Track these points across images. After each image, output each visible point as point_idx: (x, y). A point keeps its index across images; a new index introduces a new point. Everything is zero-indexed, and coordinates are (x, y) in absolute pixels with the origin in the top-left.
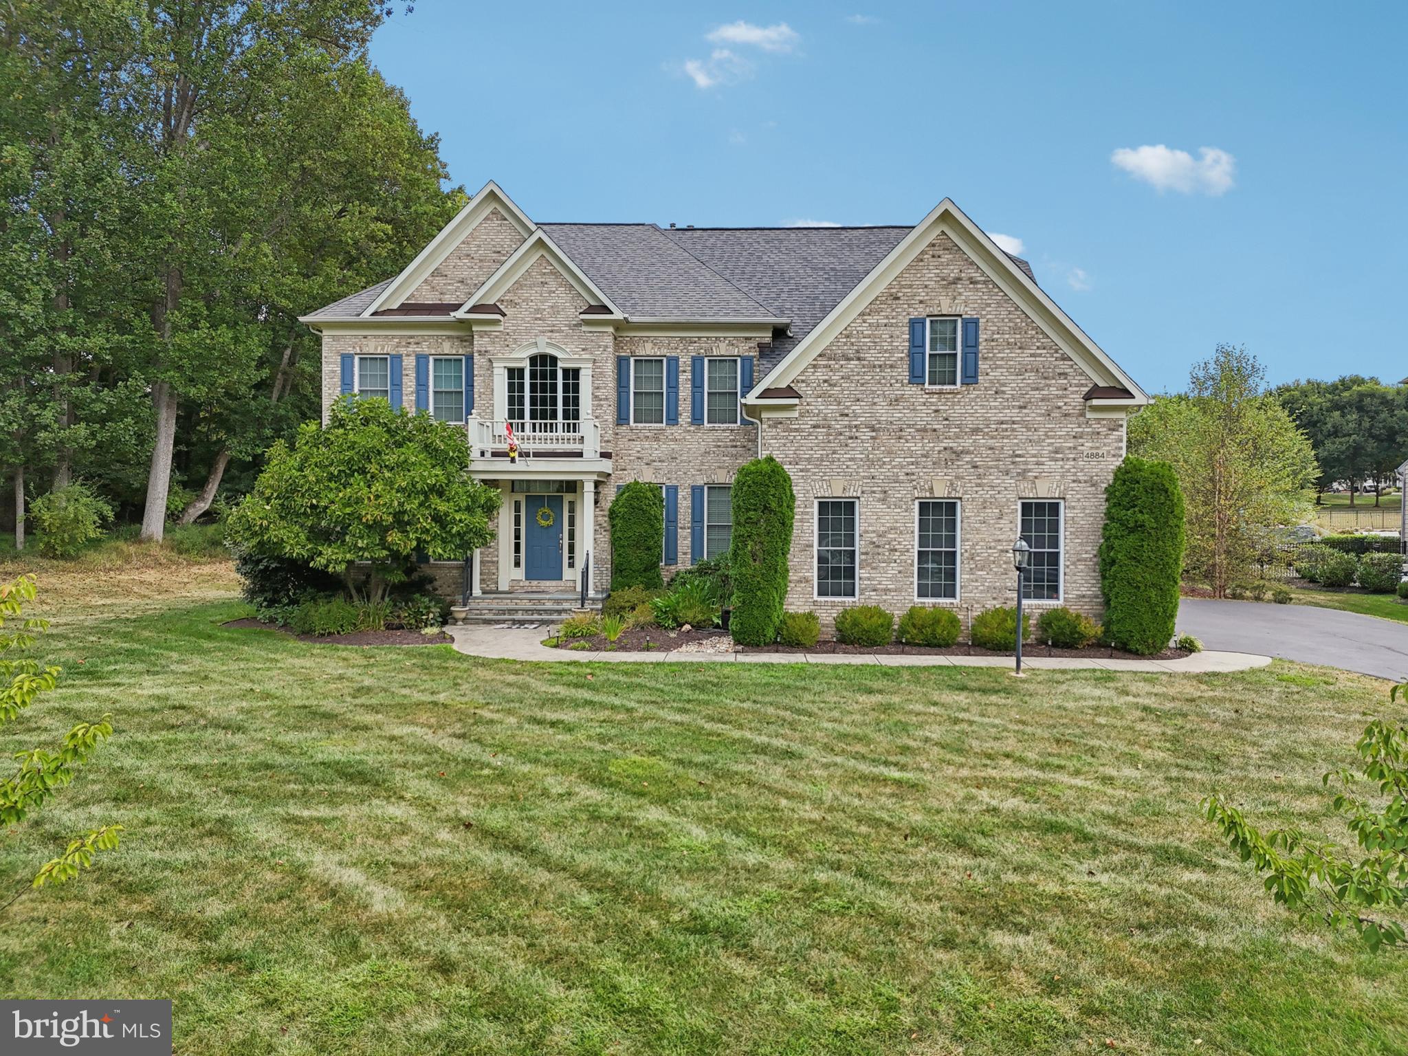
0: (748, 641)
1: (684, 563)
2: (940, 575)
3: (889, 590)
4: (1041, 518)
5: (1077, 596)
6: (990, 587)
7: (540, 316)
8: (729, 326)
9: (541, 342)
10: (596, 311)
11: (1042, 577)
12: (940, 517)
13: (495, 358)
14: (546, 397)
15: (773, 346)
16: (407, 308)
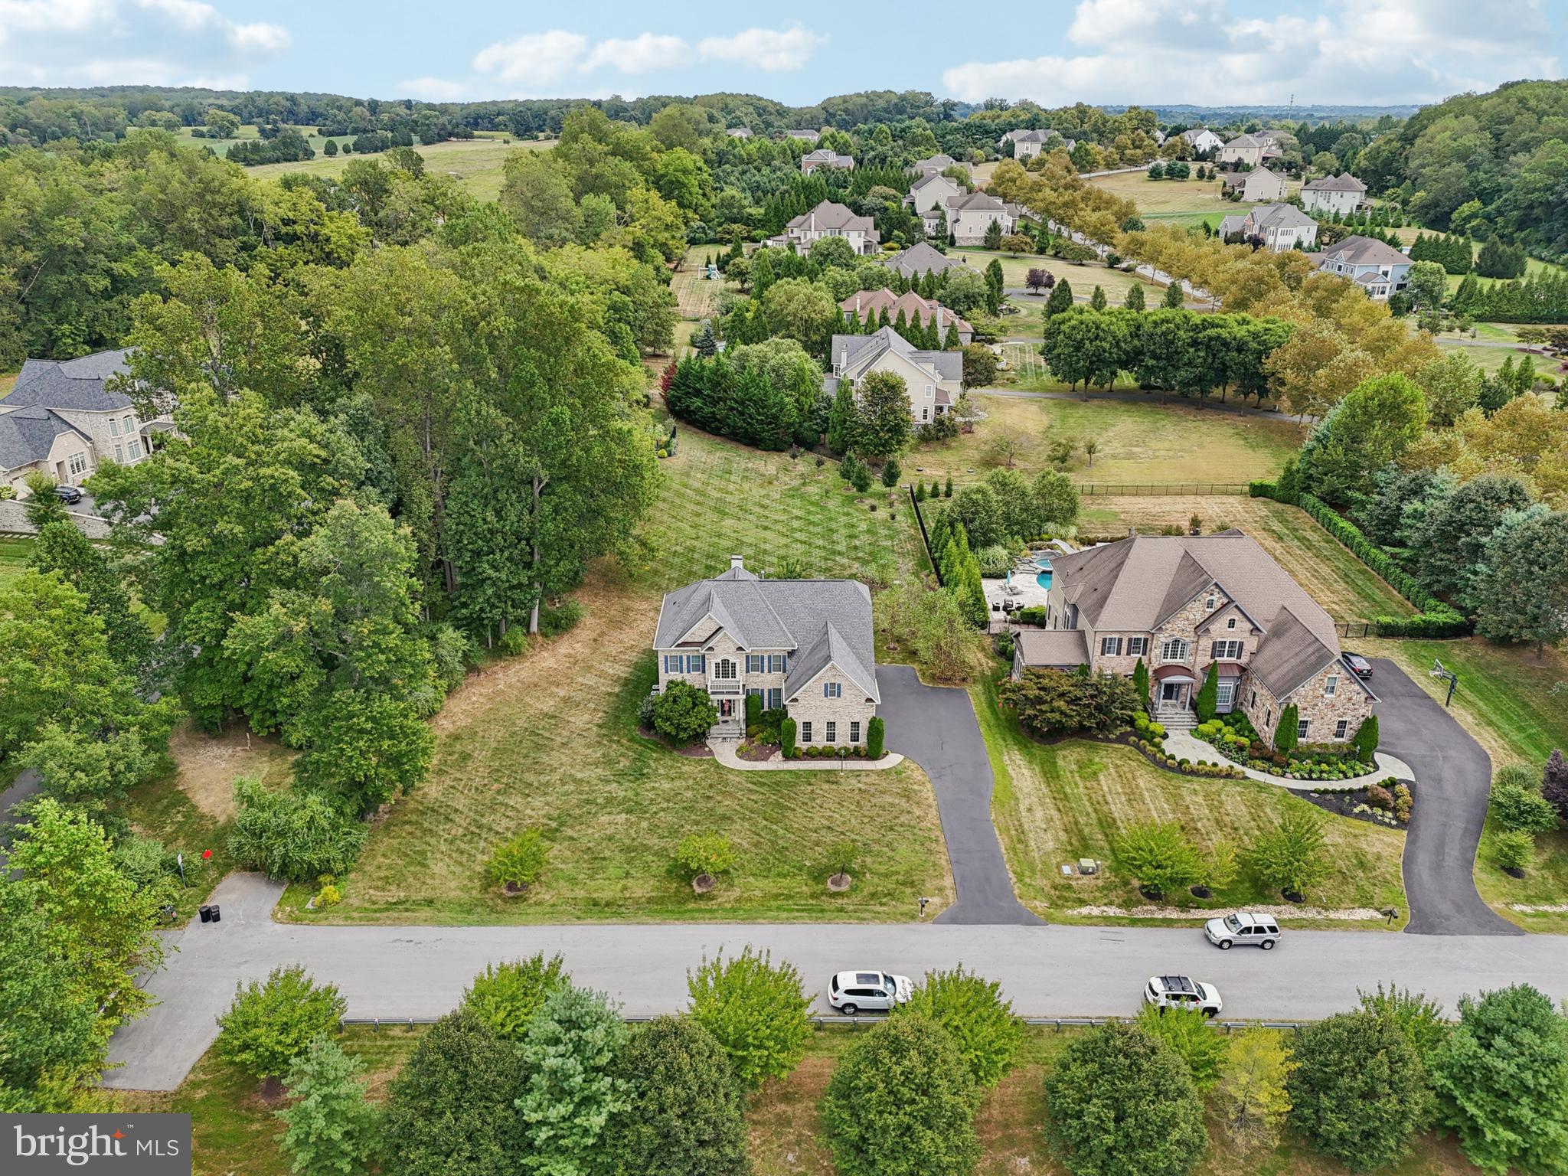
0: (787, 757)
1: (766, 709)
2: (831, 737)
3: (819, 741)
4: (855, 725)
5: (862, 742)
6: (843, 740)
7: (723, 650)
8: (781, 650)
9: (726, 657)
10: (740, 649)
11: (855, 737)
12: (831, 725)
13: (712, 661)
14: (726, 669)
15: (791, 654)
16: (684, 644)
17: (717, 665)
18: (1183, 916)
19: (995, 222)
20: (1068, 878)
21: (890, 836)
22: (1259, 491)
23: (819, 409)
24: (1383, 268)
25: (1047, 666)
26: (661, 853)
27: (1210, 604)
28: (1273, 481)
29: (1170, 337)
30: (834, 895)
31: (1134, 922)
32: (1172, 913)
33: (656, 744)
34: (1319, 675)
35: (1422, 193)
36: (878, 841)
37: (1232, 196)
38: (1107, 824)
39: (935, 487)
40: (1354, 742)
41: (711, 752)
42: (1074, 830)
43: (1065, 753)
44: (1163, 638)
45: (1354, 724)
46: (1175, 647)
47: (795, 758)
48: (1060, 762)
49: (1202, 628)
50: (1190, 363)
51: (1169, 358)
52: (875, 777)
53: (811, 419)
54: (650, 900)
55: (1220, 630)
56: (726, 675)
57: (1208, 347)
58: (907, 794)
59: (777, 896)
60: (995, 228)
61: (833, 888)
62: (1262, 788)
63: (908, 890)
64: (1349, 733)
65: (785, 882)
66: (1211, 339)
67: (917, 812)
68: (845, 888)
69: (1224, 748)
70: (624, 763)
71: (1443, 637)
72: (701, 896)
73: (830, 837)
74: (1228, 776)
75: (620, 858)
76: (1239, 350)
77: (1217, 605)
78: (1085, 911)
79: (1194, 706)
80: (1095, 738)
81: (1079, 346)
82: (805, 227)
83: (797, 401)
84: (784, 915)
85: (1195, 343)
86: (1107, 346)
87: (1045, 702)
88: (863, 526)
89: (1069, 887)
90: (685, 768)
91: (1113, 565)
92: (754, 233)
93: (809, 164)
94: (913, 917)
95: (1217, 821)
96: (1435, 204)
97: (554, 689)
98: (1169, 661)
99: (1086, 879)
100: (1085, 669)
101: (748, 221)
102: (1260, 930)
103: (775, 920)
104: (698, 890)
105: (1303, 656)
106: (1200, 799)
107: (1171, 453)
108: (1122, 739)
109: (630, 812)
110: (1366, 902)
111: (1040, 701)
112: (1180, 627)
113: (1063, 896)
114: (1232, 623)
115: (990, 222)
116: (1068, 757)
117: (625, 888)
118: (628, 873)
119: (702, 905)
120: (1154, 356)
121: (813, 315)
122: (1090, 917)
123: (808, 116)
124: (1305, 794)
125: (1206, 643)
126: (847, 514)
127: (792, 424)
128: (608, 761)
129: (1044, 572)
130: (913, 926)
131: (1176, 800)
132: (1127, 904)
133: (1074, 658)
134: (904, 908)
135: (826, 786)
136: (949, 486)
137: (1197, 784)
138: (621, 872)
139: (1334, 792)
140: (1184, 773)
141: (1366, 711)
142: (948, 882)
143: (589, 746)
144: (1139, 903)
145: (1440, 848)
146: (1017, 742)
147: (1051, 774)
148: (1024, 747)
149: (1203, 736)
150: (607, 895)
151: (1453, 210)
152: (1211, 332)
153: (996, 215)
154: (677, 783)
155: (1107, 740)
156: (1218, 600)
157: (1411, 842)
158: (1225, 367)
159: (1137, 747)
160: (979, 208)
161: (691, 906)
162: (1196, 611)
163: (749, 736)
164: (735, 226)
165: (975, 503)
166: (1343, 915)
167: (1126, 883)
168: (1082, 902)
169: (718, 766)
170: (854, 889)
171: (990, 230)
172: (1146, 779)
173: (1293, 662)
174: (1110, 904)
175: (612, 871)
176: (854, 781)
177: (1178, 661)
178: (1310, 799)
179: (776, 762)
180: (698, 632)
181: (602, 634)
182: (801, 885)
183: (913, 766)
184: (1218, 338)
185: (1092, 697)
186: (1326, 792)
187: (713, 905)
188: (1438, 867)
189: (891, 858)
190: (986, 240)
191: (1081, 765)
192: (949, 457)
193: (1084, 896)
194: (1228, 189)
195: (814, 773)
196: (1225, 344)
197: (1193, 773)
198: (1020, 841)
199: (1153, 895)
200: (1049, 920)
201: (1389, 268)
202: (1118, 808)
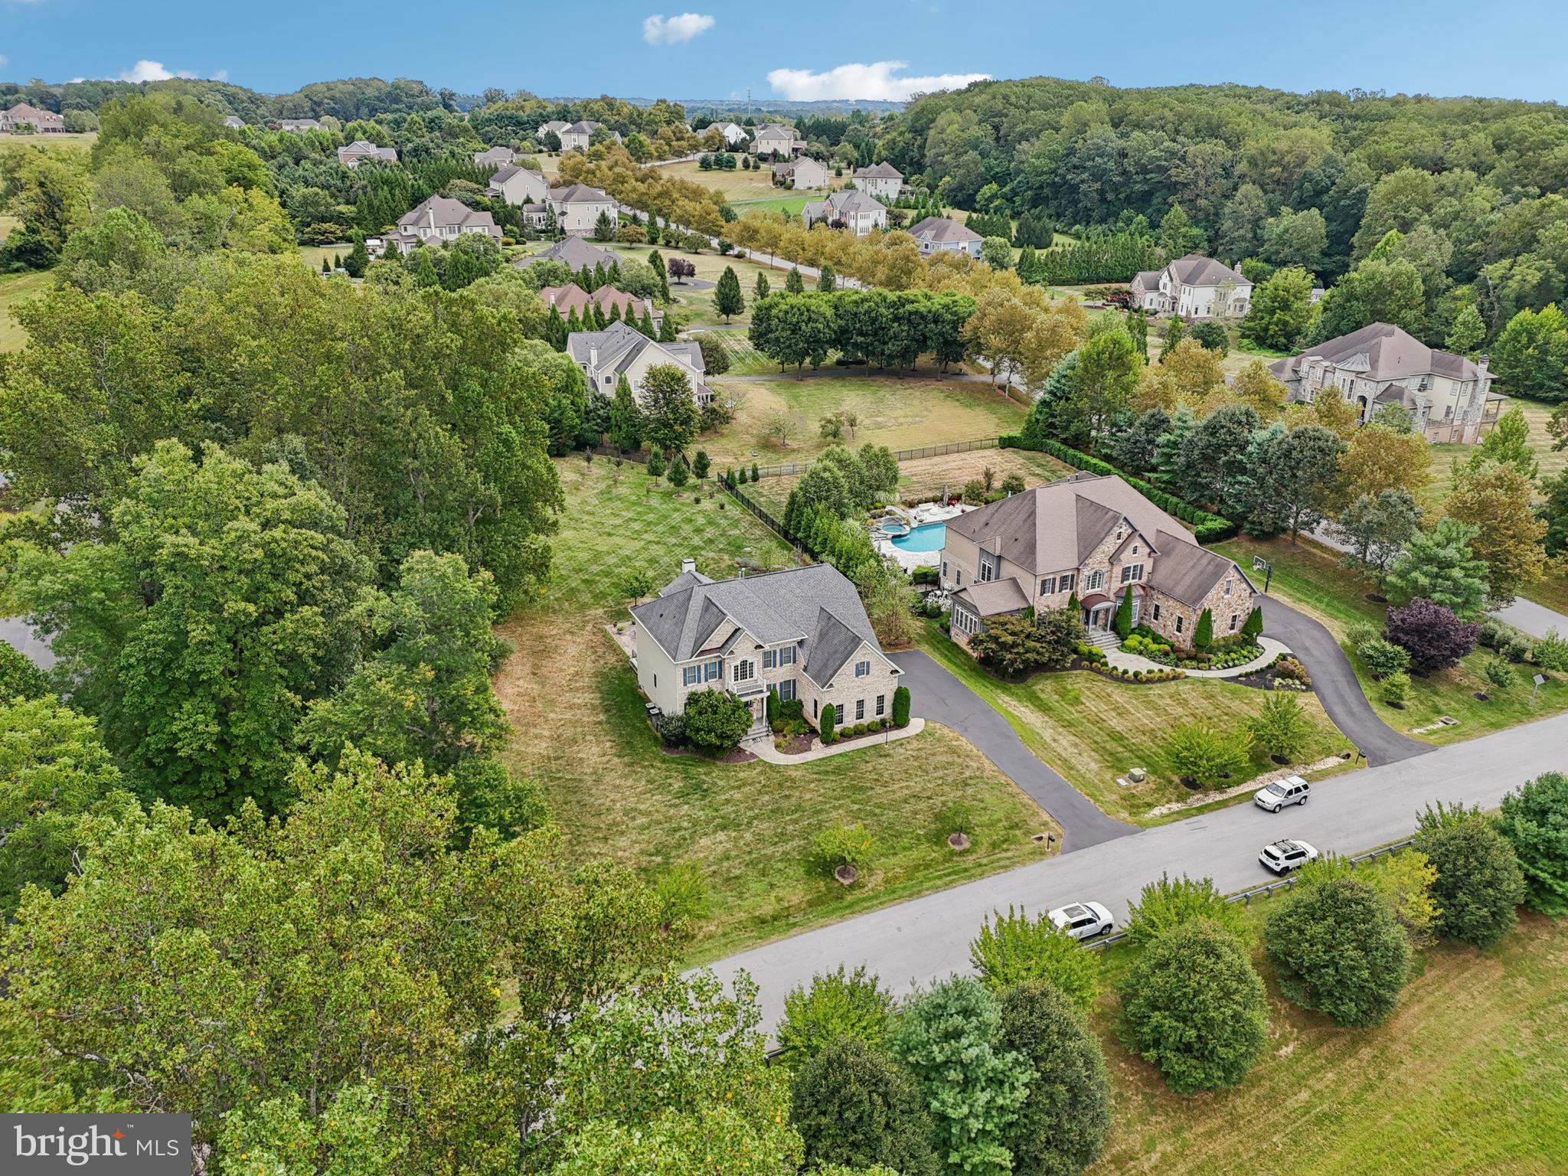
0: (827, 743)
2: (860, 716)
3: (850, 721)
4: (881, 699)
5: (888, 711)
6: (870, 716)
7: (743, 651)
8: (791, 642)
9: (744, 658)
10: (759, 647)
11: (880, 711)
12: (860, 703)
13: (731, 664)
14: (744, 670)
15: (801, 643)
16: (703, 653)
17: (736, 667)
18: (1225, 796)
19: (603, 214)
20: (1128, 788)
21: (970, 791)
22: (1007, 443)
23: (596, 409)
24: (962, 245)
25: (999, 614)
26: (786, 858)
27: (1119, 536)
28: (1016, 432)
29: (873, 314)
30: (962, 853)
31: (1201, 810)
32: (1215, 797)
33: (693, 760)
34: (1221, 581)
35: (947, 179)
36: (963, 797)
37: (784, 183)
38: (1118, 737)
39: (743, 473)
40: (1244, 630)
41: (752, 755)
42: (1098, 748)
43: (1040, 686)
44: (1086, 572)
45: (1243, 617)
46: (1095, 579)
47: (835, 742)
48: (1042, 696)
49: (1113, 559)
50: (896, 337)
51: (875, 334)
52: (915, 745)
53: (588, 421)
54: (811, 904)
55: (1128, 559)
56: (744, 677)
57: (909, 321)
58: (953, 751)
59: (917, 868)
60: (604, 220)
61: (958, 848)
62: (1204, 682)
63: (1018, 832)
64: (1239, 624)
65: (915, 854)
66: (910, 314)
67: (975, 765)
68: (967, 845)
69: (1152, 657)
70: (677, 785)
71: (1219, 541)
72: (852, 887)
73: (922, 805)
74: (1174, 678)
75: (752, 873)
76: (936, 322)
77: (1124, 536)
78: (1156, 811)
79: (1114, 628)
80: (1055, 670)
81: (795, 329)
82: (423, 223)
83: (572, 403)
84: (939, 882)
85: (896, 318)
86: (820, 326)
87: (1018, 645)
88: (701, 520)
89: (1133, 796)
90: (741, 775)
91: (1023, 516)
92: (350, 232)
93: (348, 157)
94: (1043, 854)
95: (1194, 715)
96: (961, 187)
97: (533, 730)
98: (1091, 591)
99: (1141, 786)
100: (1030, 611)
101: (339, 219)
102: (1298, 790)
103: (937, 889)
104: (846, 882)
105: (1199, 568)
106: (1168, 701)
107: (909, 419)
108: (1075, 666)
109: (724, 828)
110: (1328, 752)
111: (1014, 645)
112: (1098, 560)
113: (1134, 804)
114: (1135, 551)
115: (598, 215)
116: (1045, 687)
117: (779, 900)
118: (772, 885)
119: (857, 894)
120: (861, 333)
121: (529, 314)
122: (1163, 816)
123: (290, 105)
124: (1234, 679)
125: (1118, 571)
126: (678, 510)
127: (574, 427)
128: (663, 788)
129: (894, 537)
130: (1049, 860)
131: (1151, 705)
132: (1181, 798)
133: (1017, 604)
134: (1028, 848)
135: (882, 760)
136: (755, 471)
137: (1156, 690)
138: (762, 886)
139: (1251, 673)
140: (1141, 682)
141: (1250, 605)
142: (1046, 817)
143: (626, 776)
144: (1188, 795)
145: (1341, 697)
146: (997, 687)
147: (1044, 708)
148: (1005, 690)
149: (1131, 650)
150: (768, 909)
151: (976, 192)
152: (909, 307)
153: (602, 207)
154: (746, 789)
155: (1064, 669)
156: (1125, 531)
157: (1323, 700)
158: (925, 338)
159: (1092, 669)
160: (584, 200)
161: (849, 898)
162: (1110, 545)
163: (777, 732)
164: (326, 226)
165: (827, 481)
166: (1319, 766)
167: (1170, 782)
168: (1150, 806)
169: (771, 766)
170: (975, 844)
171: (599, 221)
172: (1119, 694)
173: (1193, 574)
174: (1169, 801)
175: (755, 887)
176: (902, 751)
177: (1097, 590)
178: (1241, 682)
179: (818, 751)
180: (717, 639)
181: (535, 666)
182: (927, 852)
183: (938, 725)
184: (916, 312)
185: (1053, 633)
186: (1247, 675)
187: (867, 892)
188: (1351, 713)
189: (985, 809)
190: (597, 231)
191: (1063, 694)
192: (730, 444)
193: (1148, 800)
194: (779, 178)
195: (863, 751)
196: (923, 317)
197: (1149, 681)
198: (1071, 769)
199: (1192, 784)
200: (1143, 826)
201: (966, 244)
202: (1116, 723)
